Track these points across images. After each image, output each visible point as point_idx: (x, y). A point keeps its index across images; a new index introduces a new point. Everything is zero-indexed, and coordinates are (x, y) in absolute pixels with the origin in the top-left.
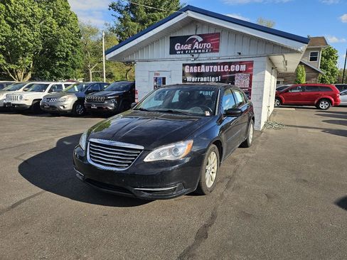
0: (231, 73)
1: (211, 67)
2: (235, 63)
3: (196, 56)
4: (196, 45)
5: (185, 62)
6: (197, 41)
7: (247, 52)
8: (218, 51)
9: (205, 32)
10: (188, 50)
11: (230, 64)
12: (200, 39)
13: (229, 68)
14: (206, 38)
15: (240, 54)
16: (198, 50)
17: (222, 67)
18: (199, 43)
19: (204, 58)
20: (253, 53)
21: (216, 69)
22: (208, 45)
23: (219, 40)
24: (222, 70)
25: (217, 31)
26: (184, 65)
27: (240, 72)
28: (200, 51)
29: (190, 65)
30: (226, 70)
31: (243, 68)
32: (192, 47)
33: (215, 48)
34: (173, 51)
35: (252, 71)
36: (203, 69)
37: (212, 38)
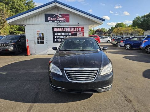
0: (75, 31)
1: (66, 29)
2: (77, 28)
3: (59, 23)
4: (59, 19)
5: (54, 26)
6: (59, 17)
7: (81, 23)
8: (69, 22)
9: (62, 13)
10: (55, 21)
11: (74, 28)
12: (60, 16)
13: (74, 29)
14: (63, 16)
15: (78, 23)
16: (59, 21)
18: (60, 18)
19: (63, 24)
20: (83, 23)
21: (68, 30)
22: (64, 19)
23: (69, 17)
24: (71, 30)
25: (68, 13)
26: (53, 28)
27: (78, 31)
28: (60, 21)
29: (56, 28)
30: (73, 30)
31: (80, 29)
32: (57, 19)
33: (67, 21)
35: (83, 31)
36: (62, 30)
37: (66, 16)
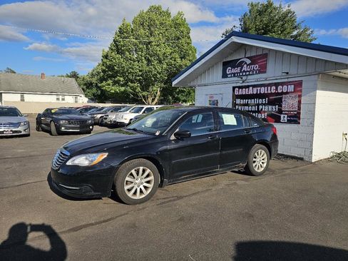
0: (278, 94)
1: (259, 89)
2: (282, 84)
3: (244, 78)
4: (245, 68)
5: (235, 85)
6: (246, 63)
7: (295, 72)
8: (265, 72)
9: (253, 54)
10: (237, 73)
11: (277, 85)
12: (249, 61)
13: (277, 89)
14: (254, 60)
15: (287, 73)
16: (246, 72)
17: (269, 88)
18: (247, 65)
19: (253, 79)
20: (302, 71)
21: (263, 90)
22: (256, 67)
23: (266, 61)
24: (269, 92)
25: (267, 52)
26: (234, 88)
27: (287, 93)
28: (247, 73)
29: (239, 87)
30: (273, 91)
31: (291, 88)
32: (241, 69)
34: (225, 75)
35: (301, 91)
36: (251, 91)
37: (260, 59)
